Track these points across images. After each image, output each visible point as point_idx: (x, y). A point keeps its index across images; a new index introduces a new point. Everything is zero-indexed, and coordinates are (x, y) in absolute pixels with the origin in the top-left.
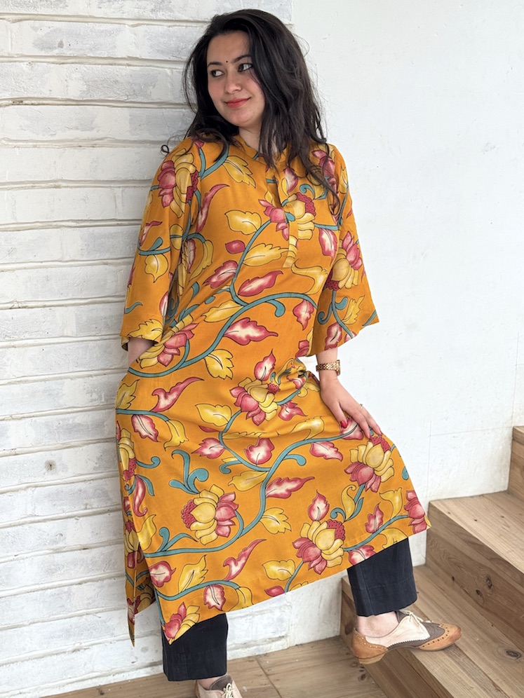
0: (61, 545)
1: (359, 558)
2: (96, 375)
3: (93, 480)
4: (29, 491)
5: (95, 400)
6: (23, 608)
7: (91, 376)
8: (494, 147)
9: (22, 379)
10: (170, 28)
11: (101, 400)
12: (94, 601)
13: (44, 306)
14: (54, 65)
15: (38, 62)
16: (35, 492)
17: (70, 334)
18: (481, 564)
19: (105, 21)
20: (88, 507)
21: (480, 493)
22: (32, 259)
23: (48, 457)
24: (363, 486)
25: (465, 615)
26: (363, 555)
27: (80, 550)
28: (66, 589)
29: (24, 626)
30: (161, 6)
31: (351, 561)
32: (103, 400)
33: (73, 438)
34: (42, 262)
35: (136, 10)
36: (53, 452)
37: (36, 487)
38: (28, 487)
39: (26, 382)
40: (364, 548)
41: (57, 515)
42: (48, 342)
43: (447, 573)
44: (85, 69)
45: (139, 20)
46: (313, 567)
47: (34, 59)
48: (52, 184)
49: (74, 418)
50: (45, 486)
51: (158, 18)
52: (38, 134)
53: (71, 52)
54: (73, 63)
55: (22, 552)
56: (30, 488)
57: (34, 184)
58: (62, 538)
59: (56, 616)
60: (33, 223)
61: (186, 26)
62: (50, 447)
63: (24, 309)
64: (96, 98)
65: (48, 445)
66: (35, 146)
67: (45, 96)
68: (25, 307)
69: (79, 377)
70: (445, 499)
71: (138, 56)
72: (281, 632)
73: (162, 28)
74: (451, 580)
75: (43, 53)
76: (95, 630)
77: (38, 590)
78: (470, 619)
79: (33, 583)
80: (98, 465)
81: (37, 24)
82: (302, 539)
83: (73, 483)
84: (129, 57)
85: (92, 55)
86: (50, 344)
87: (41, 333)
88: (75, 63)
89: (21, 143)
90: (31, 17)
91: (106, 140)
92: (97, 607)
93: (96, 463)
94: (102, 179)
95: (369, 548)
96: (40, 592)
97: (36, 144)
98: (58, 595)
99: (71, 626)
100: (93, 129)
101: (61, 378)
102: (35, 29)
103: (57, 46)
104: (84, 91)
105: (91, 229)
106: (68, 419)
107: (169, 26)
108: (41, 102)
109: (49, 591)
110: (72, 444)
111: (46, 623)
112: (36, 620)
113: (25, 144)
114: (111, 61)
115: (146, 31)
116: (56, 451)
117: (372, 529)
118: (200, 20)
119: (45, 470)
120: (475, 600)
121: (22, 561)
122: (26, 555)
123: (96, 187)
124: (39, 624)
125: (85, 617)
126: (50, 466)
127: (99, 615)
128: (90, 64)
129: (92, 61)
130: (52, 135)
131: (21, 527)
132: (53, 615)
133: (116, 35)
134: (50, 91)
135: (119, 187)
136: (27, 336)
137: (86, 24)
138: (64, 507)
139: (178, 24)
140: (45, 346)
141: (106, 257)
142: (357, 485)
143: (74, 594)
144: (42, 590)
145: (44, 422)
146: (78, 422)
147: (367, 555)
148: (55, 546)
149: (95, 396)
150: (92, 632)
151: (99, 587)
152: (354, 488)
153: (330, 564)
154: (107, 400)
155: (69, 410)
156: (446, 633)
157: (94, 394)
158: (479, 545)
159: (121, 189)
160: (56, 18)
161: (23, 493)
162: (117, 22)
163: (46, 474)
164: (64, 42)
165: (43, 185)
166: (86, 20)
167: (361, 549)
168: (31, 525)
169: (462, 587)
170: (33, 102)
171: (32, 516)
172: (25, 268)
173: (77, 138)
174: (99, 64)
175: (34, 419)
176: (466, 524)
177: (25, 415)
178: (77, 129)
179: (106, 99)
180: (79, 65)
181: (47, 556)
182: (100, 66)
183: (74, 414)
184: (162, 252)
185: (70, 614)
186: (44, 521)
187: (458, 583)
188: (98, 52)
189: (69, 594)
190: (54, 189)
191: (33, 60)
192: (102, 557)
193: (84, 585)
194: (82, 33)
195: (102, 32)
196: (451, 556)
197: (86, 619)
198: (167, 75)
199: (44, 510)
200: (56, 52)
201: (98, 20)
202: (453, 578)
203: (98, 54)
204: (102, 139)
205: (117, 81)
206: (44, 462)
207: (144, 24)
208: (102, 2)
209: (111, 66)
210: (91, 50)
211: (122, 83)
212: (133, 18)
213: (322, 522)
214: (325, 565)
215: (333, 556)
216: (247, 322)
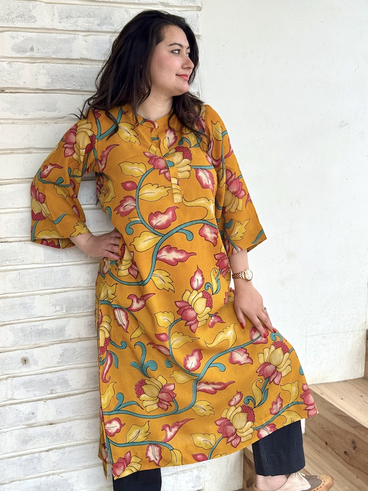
0: (33, 421)
1: (264, 433)
2: (59, 292)
3: (57, 371)
4: (9, 380)
5: (59, 311)
6: (4, 470)
7: (55, 293)
8: (347, 124)
9: (4, 295)
10: (111, 38)
11: (63, 310)
12: (58, 464)
13: (20, 241)
14: (27, 64)
15: (15, 62)
16: (14, 381)
17: (39, 261)
18: (347, 431)
19: (65, 32)
20: (53, 392)
22: (11, 206)
23: (24, 354)
24: (267, 379)
25: (337, 470)
26: (267, 430)
27: (47, 425)
28: (37, 455)
29: (6, 484)
30: (105, 21)
31: (259, 436)
33: (42, 340)
34: (18, 208)
35: (87, 25)
36: (27, 351)
37: (14, 377)
38: (8, 378)
39: (7, 297)
41: (30, 399)
42: (23, 268)
43: (322, 439)
44: (50, 67)
45: (89, 31)
46: (230, 442)
47: (13, 60)
48: (26, 150)
49: (43, 324)
50: (21, 377)
51: (103, 30)
52: (15, 114)
53: (39, 54)
54: (41, 63)
55: (3, 427)
56: (9, 378)
57: (12, 151)
58: (34, 416)
59: (29, 476)
60: (12, 179)
62: (24, 347)
63: (5, 243)
64: (58, 88)
65: (24, 345)
66: (13, 123)
67: (20, 86)
68: (6, 242)
69: (48, 294)
70: (319, 384)
71: (89, 58)
73: (106, 37)
74: (324, 444)
75: (19, 55)
76: (59, 486)
77: (15, 456)
78: (341, 474)
79: (12, 451)
80: (60, 360)
81: (15, 34)
82: (222, 418)
83: (42, 374)
84: (82, 58)
85: (55, 57)
86: (24, 269)
87: (18, 261)
88: (42, 62)
89: (3, 121)
90: (10, 29)
91: (65, 119)
92: (61, 469)
93: (59, 359)
95: (272, 426)
96: (17, 458)
97: (14, 121)
98: (31, 459)
99: (41, 484)
100: (56, 110)
101: (33, 295)
102: (13, 38)
103: (29, 50)
104: (49, 83)
106: (39, 325)
108: (17, 91)
109: (24, 457)
110: (42, 344)
111: (22, 481)
112: (15, 479)
113: (6, 121)
114: (68, 61)
115: (94, 39)
116: (30, 350)
117: (274, 412)
119: (21, 365)
120: (343, 459)
121: (3, 434)
122: (6, 430)
124: (17, 482)
125: (51, 476)
126: (25, 361)
127: (62, 475)
128: (54, 63)
129: (54, 61)
130: (25, 115)
131: (3, 408)
132: (27, 475)
133: (72, 42)
134: (24, 82)
136: (7, 263)
137: (51, 35)
138: (36, 392)
140: (21, 271)
142: (263, 379)
143: (43, 459)
144: (19, 456)
145: (20, 328)
146: (46, 328)
147: (271, 431)
148: (29, 422)
149: (59, 308)
150: (57, 488)
151: (61, 453)
152: (261, 381)
153: (243, 440)
154: (67, 311)
155: (39, 319)
156: (323, 483)
157: (57, 306)
158: (345, 417)
160: (28, 30)
161: (5, 381)
162: (73, 33)
163: (22, 367)
164: (34, 47)
165: (19, 151)
166: (49, 31)
167: (266, 427)
168: (10, 406)
169: (333, 449)
170: (12, 91)
171: (11, 399)
172: (6, 213)
173: (44, 117)
174: (60, 63)
175: (13, 326)
176: (335, 402)
177: (6, 323)
178: (44, 110)
179: (65, 88)
180: (45, 64)
181: (23, 430)
182: (60, 65)
183: (43, 322)
185: (40, 475)
186: (21, 403)
187: (330, 447)
188: (59, 55)
189: (39, 459)
190: (27, 154)
191: (11, 60)
192: (64, 430)
193: (50, 452)
194: (47, 41)
195: (62, 40)
196: (324, 426)
197: (52, 479)
199: (20, 395)
200: (28, 54)
201: (59, 32)
202: (326, 443)
203: (59, 56)
204: (63, 118)
205: (73, 76)
206: (20, 358)
207: (93, 35)
208: (62, 19)
209: (68, 65)
210: (54, 53)
211: (77, 77)
212: (84, 30)
213: (237, 406)
214: (239, 440)
215: (245, 434)
216: (169, 249)
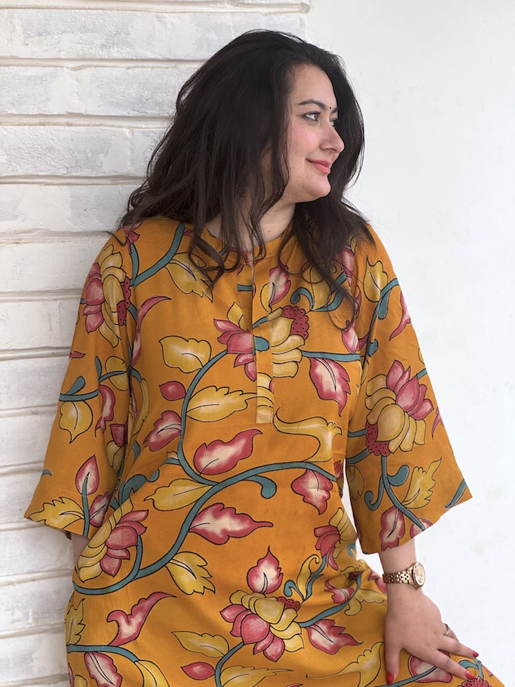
10: (129, 71)
19: (34, 62)
30: (116, 39)
35: (79, 47)
44: (5, 133)
45: (83, 60)
51: (112, 57)
61: (153, 68)
64: (20, 172)
71: (84, 112)
73: (119, 70)
84: (69, 113)
85: (15, 112)
91: (35, 233)
94: (29, 290)
100: (15, 217)
107: (128, 68)
114: (42, 120)
115: (94, 75)
118: (172, 58)
123: (20, 301)
128: (13, 124)
133: (50, 83)
135: (56, 300)
137: (6, 69)
139: (140, 64)
141: (35, 404)
159: (58, 302)
174: (25, 125)
179: (36, 173)
182: (27, 127)
184: (83, 398)
198: (126, 138)
201: (24, 62)
203: (23, 109)
204: (30, 231)
205: (53, 148)
207: (91, 66)
208: (29, 37)
210: (13, 104)
211: (59, 151)
212: (75, 57)
216: (220, 510)
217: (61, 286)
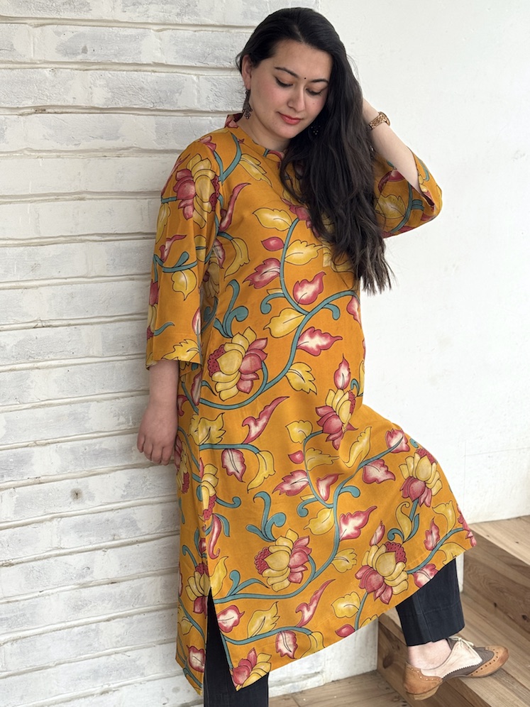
0: (88, 579)
1: (424, 579)
2: (123, 397)
3: (120, 509)
4: (55, 522)
5: (123, 424)
6: (49, 648)
7: (118, 398)
8: (524, 155)
9: (46, 402)
10: (196, 33)
11: (129, 423)
12: (122, 639)
13: (69, 325)
14: (79, 71)
15: (61, 68)
16: (62, 523)
17: (96, 354)
18: (526, 587)
19: (130, 25)
20: (116, 537)
21: (517, 516)
22: (56, 275)
23: (74, 485)
24: (416, 501)
25: (512, 642)
26: (427, 575)
27: (108, 584)
28: (93, 626)
29: (50, 667)
30: (187, 10)
31: (418, 584)
32: (131, 424)
33: (100, 465)
34: (66, 278)
35: (161, 14)
36: (79, 480)
37: (61, 517)
38: (53, 518)
39: (51, 405)
40: (427, 568)
41: (83, 548)
42: (73, 363)
43: (488, 599)
44: (110, 76)
45: (164, 24)
46: (379, 596)
47: (57, 66)
48: (76, 196)
49: (101, 443)
50: (71, 516)
51: (184, 23)
52: (62, 144)
53: (94, 58)
54: (97, 70)
55: (47, 588)
56: (55, 519)
57: (57, 197)
58: (89, 571)
59: (83, 656)
60: (58, 237)
61: (213, 31)
62: (75, 474)
63: (48, 328)
64: (121, 105)
65: (74, 472)
66: (58, 157)
67: (68, 104)
68: (49, 326)
69: (105, 400)
70: (482, 523)
71: (164, 62)
72: (317, 667)
73: (188, 33)
74: (492, 606)
75: (66, 59)
76: (124, 670)
77: (64, 629)
78: (518, 646)
79: (59, 620)
80: (125, 493)
81: (60, 28)
82: (363, 567)
83: (100, 512)
84: (154, 63)
85: (117, 61)
86: (75, 365)
87: (66, 353)
88: (99, 69)
89: (44, 154)
90: (54, 21)
91: (131, 150)
92: (126, 646)
93: (124, 491)
94: (128, 191)
95: (431, 567)
96: (66, 630)
97: (59, 153)
98: (85, 633)
99: (99, 666)
100: (118, 138)
101: (87, 401)
102: (58, 34)
103: (80, 51)
104: (109, 99)
105: (117, 243)
106: (95, 444)
107: (195, 31)
108: (64, 110)
109: (76, 629)
110: (99, 471)
111: (73, 664)
112: (62, 661)
113: (48, 154)
114: (136, 68)
115: (172, 36)
116: (83, 479)
117: (430, 545)
118: (226, 24)
119: (71, 500)
120: (520, 626)
121: (47, 597)
122: (51, 591)
123: (121, 199)
124: (67, 665)
125: (113, 656)
126: (77, 494)
127: (128, 654)
128: (115, 70)
129: (116, 67)
130: (75, 145)
131: (46, 560)
132: (80, 655)
133: (141, 40)
134: (74, 98)
135: (146, 199)
136: (52, 356)
137: (111, 29)
138: (91, 538)
139: (204, 29)
140: (70, 367)
141: (132, 273)
142: (410, 501)
143: (102, 632)
144: (68, 628)
145: (69, 447)
146: (105, 447)
148: (82, 581)
149: (122, 419)
150: (121, 673)
151: (127, 624)
152: (407, 505)
153: (395, 591)
154: (134, 424)
155: (95, 435)
156: (496, 655)
157: (121, 417)
158: (524, 567)
159: (147, 200)
160: (79, 23)
161: (48, 524)
162: (142, 26)
163: (72, 503)
164: (88, 47)
165: (67, 197)
166: (109, 24)
167: (425, 569)
168: (56, 558)
169: (506, 613)
170: (56, 110)
171: (57, 548)
172: (49, 285)
173: (101, 148)
174: (124, 71)
175: (59, 445)
176: (507, 546)
177: (49, 441)
178: (102, 138)
179: (131, 106)
180: (103, 72)
181: (73, 592)
182: (125, 72)
183: (101, 439)
184: (189, 267)
185: (97, 654)
186: (71, 553)
187: (501, 610)
188: (123, 58)
189: (97, 632)
190: (78, 201)
191: (56, 66)
192: (130, 591)
193: (112, 622)
194: (106, 38)
195: (127, 36)
196: (492, 581)
197: (115, 659)
198: (194, 82)
199: (71, 542)
200: (80, 58)
201: (123, 25)
202: (495, 605)
203: (123, 59)
204: (127, 149)
205: (143, 88)
206: (70, 491)
207: (170, 29)
208: (127, 6)
209: (136, 73)
210: (116, 55)
211: (147, 90)
212: (158, 22)
213: (379, 545)
214: (390, 592)
215: (397, 581)
216: (313, 332)
217: (150, 188)
